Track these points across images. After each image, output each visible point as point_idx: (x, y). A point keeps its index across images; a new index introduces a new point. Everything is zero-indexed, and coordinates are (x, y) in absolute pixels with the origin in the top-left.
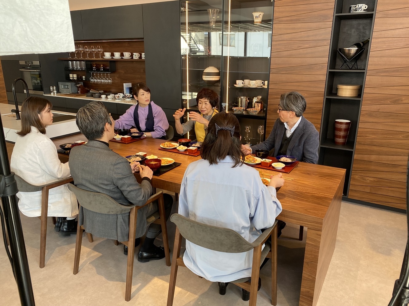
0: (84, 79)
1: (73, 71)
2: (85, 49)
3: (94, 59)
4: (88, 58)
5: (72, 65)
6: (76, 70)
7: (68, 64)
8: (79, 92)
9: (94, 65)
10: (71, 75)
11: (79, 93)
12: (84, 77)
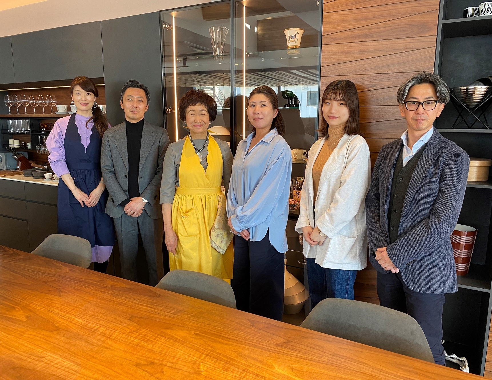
0: (29, 147)
1: (14, 135)
2: (30, 100)
3: (44, 115)
4: (35, 115)
5: (14, 125)
6: (18, 134)
7: (7, 125)
8: (18, 167)
9: (43, 125)
10: (11, 141)
11: (18, 169)
12: (29, 144)
